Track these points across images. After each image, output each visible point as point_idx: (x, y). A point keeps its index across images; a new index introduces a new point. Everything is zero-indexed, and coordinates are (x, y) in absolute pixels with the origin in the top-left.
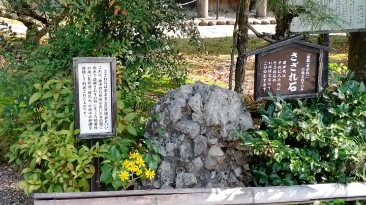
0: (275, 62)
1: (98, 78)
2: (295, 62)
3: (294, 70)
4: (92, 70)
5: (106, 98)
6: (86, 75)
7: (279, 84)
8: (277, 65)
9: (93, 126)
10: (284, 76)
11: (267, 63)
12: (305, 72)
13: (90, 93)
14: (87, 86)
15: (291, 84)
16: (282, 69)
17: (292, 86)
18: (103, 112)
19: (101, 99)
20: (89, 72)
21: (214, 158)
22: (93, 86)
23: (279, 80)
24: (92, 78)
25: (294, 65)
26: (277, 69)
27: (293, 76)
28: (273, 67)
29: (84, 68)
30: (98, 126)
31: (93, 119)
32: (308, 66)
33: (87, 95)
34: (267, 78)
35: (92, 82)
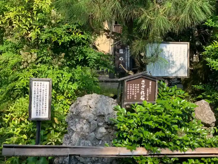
0: (133, 85)
1: (42, 89)
2: (144, 85)
3: (144, 89)
4: (39, 85)
5: (46, 100)
6: (36, 87)
7: (135, 96)
8: (135, 86)
9: (38, 114)
10: (138, 92)
11: (130, 85)
12: (149, 90)
13: (38, 96)
14: (36, 92)
15: (142, 96)
16: (137, 88)
17: (143, 97)
18: (44, 107)
19: (43, 100)
20: (38, 85)
21: (101, 133)
22: (39, 93)
23: (135, 94)
24: (39, 88)
25: (143, 86)
26: (134, 88)
27: (143, 92)
28: (132, 87)
29: (35, 83)
30: (41, 114)
31: (38, 110)
32: (150, 87)
33: (36, 97)
34: (129, 93)
35: (39, 91)
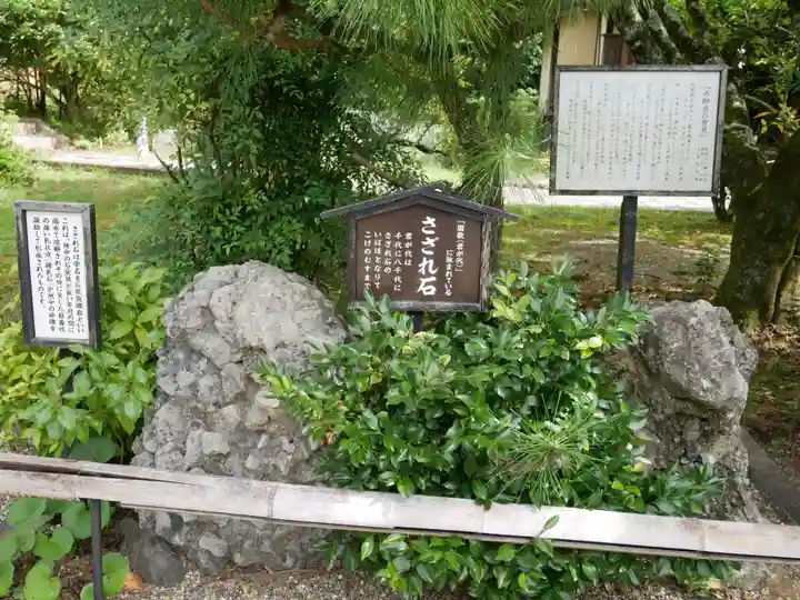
0: (388, 234)
1: (63, 240)
2: (431, 236)
3: (431, 253)
4: (51, 225)
5: (77, 278)
6: (41, 232)
7: (398, 279)
8: (394, 240)
9: (57, 325)
10: (408, 263)
11: (372, 234)
12: (455, 257)
13: (49, 265)
14: (43, 252)
15: (424, 281)
16: (404, 249)
17: (427, 284)
18: (74, 302)
19: (68, 279)
20: (47, 228)
21: (263, 410)
22: (54, 253)
23: (398, 270)
24: (52, 238)
25: (430, 242)
26: (393, 249)
27: (426, 265)
28: (383, 243)
29: (37, 220)
30: (66, 326)
31: (56, 312)
32: (460, 246)
33: (45, 269)
34: (373, 264)
35: (52, 246)
